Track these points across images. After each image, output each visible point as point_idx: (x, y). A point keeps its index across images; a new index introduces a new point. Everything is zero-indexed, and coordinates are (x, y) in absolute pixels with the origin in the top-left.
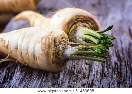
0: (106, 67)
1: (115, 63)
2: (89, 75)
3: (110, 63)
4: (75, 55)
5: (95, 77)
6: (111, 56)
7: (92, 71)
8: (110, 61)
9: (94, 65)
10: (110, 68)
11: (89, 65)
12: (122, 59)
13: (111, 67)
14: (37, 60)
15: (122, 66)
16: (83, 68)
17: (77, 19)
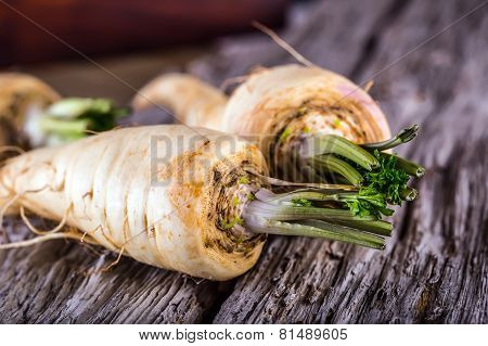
0: (395, 268)
1: (430, 258)
2: (326, 292)
3: (411, 255)
4: (282, 221)
5: (346, 300)
6: (421, 234)
7: (341, 281)
8: (415, 250)
9: (356, 260)
10: (404, 272)
11: (338, 262)
12: (457, 244)
13: (409, 269)
14: (155, 236)
15: (451, 267)
16: (313, 270)
17: (305, 103)
